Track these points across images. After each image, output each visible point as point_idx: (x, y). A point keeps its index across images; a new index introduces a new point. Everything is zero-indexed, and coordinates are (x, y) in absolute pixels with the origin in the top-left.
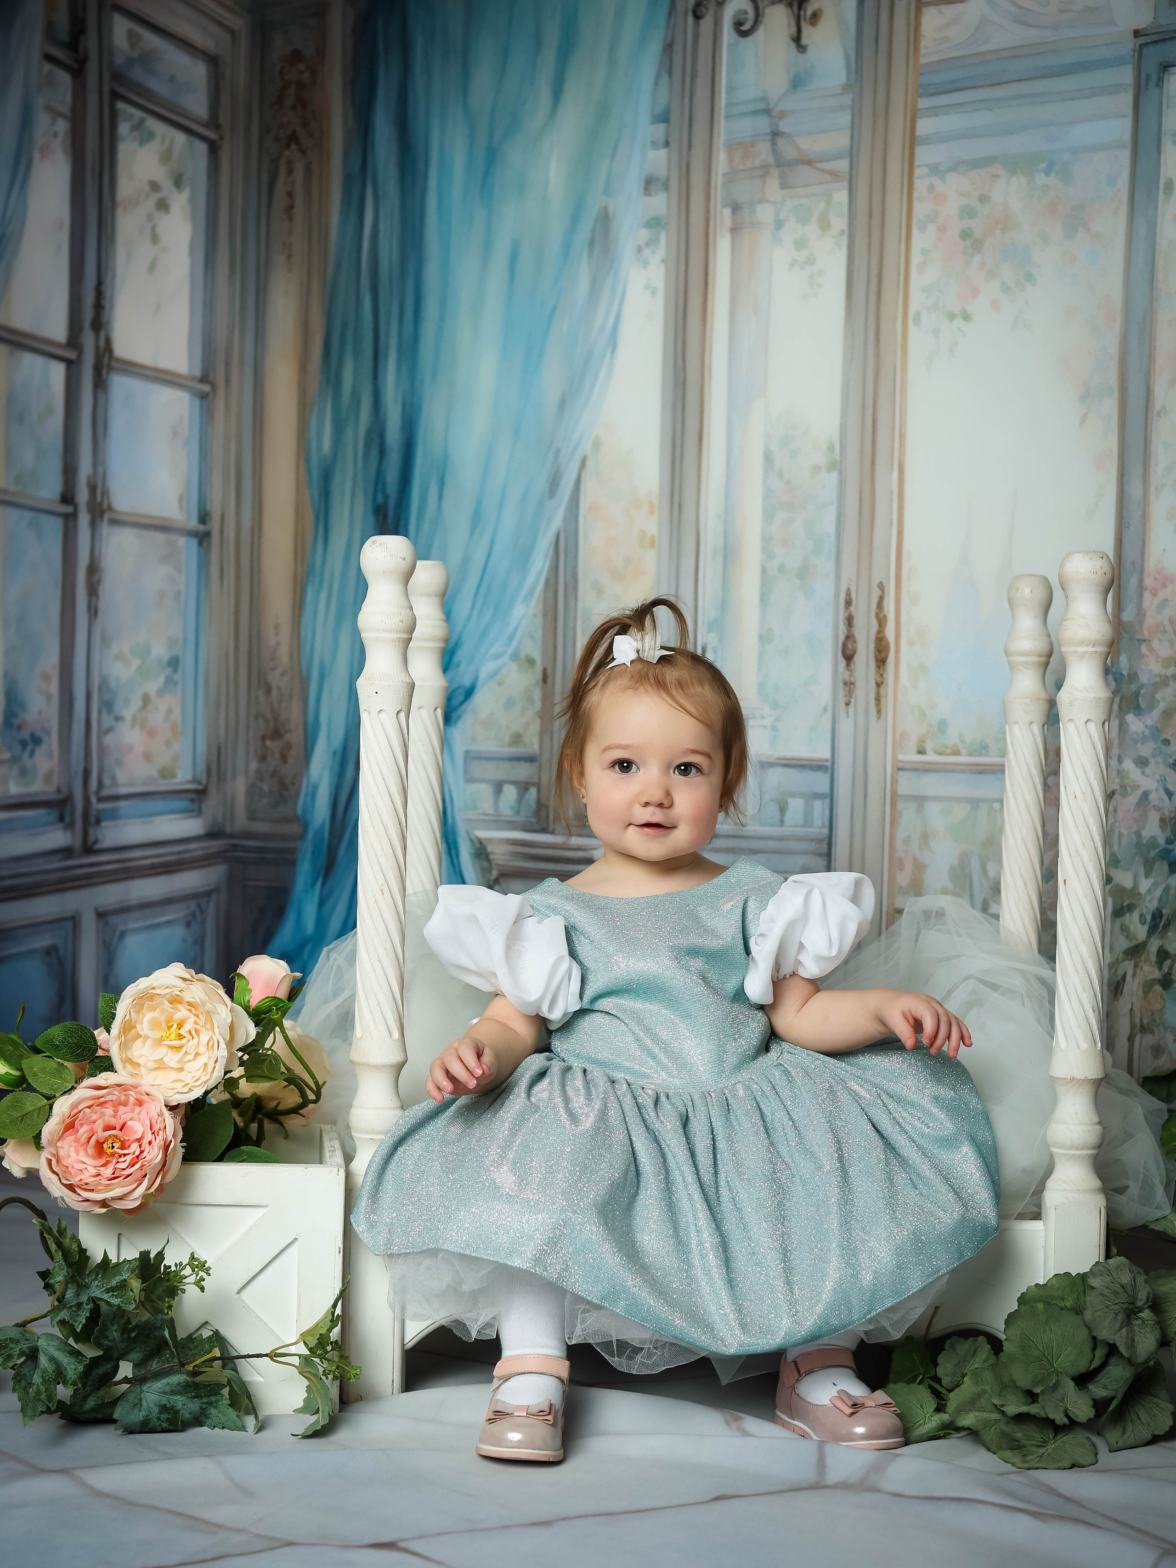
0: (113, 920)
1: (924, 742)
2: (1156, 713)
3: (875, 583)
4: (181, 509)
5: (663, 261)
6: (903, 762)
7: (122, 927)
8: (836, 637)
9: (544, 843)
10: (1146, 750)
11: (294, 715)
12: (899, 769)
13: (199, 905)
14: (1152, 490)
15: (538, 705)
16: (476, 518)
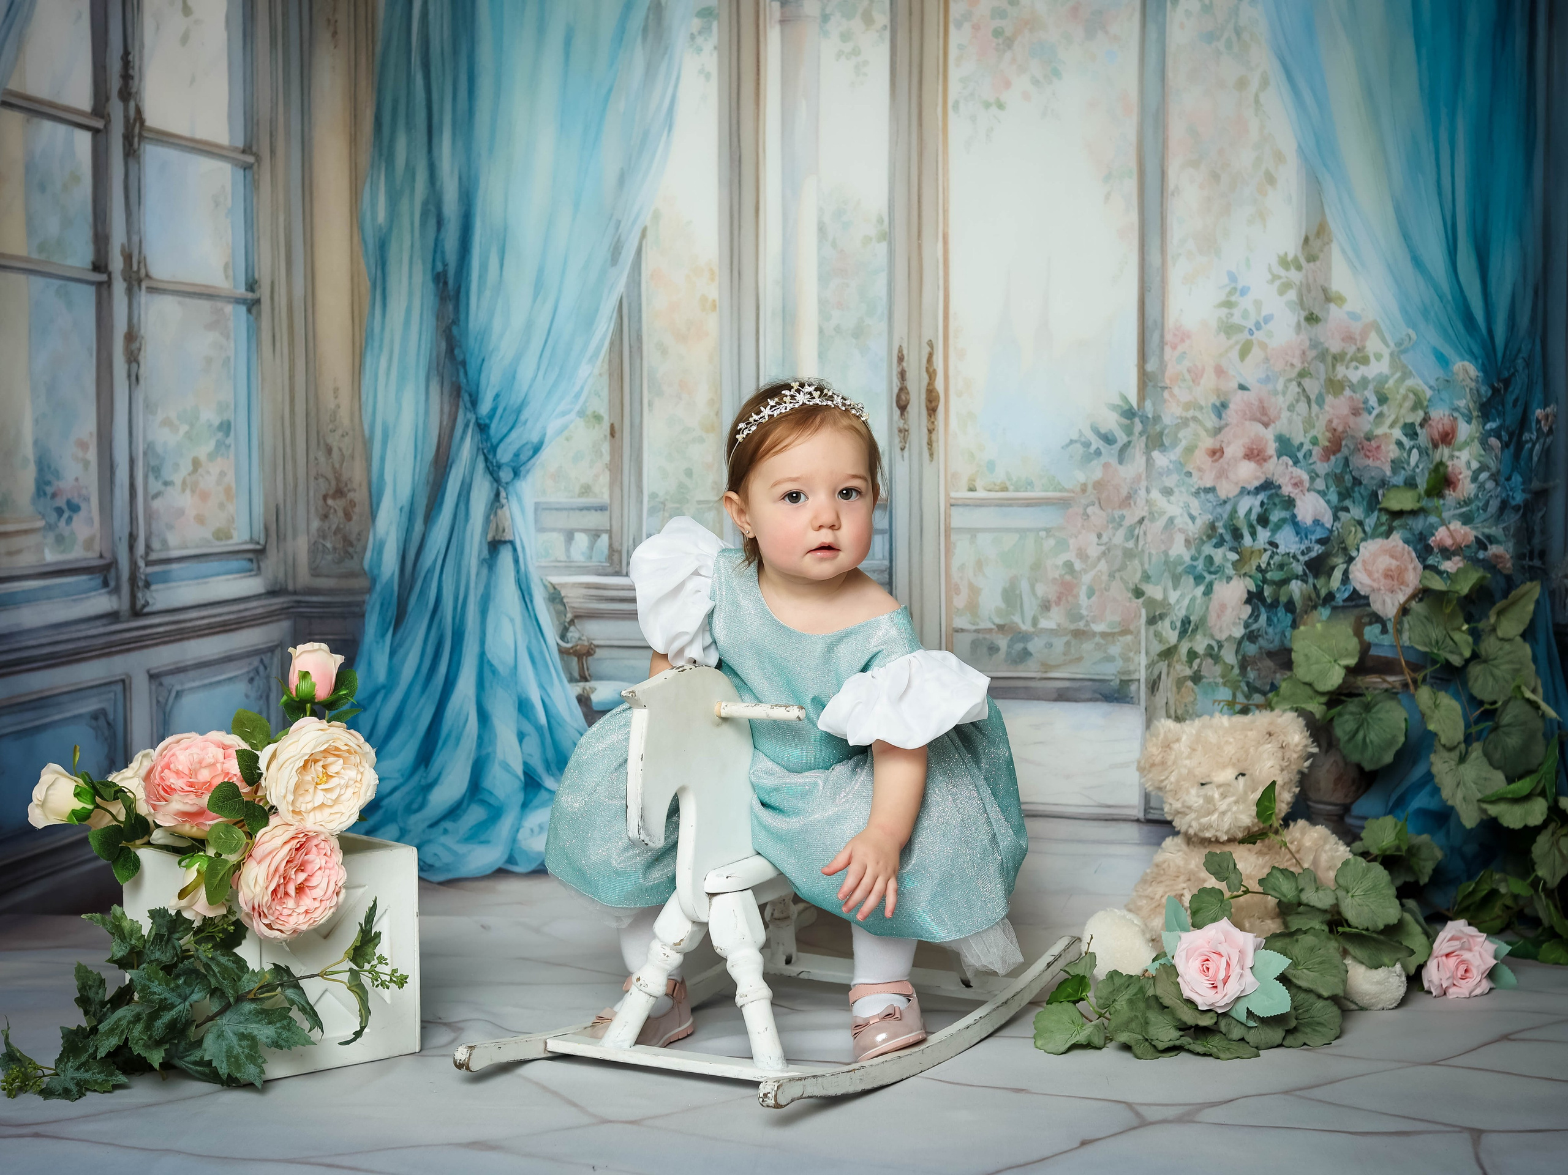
0: (167, 680)
1: (974, 481)
2: (1179, 450)
3: (925, 340)
4: (227, 277)
5: (715, 48)
6: (955, 499)
7: (178, 687)
8: (891, 389)
9: (618, 585)
10: (1170, 481)
11: (356, 473)
12: (952, 505)
13: (262, 661)
14: (1169, 258)
15: (607, 458)
16: (539, 286)
